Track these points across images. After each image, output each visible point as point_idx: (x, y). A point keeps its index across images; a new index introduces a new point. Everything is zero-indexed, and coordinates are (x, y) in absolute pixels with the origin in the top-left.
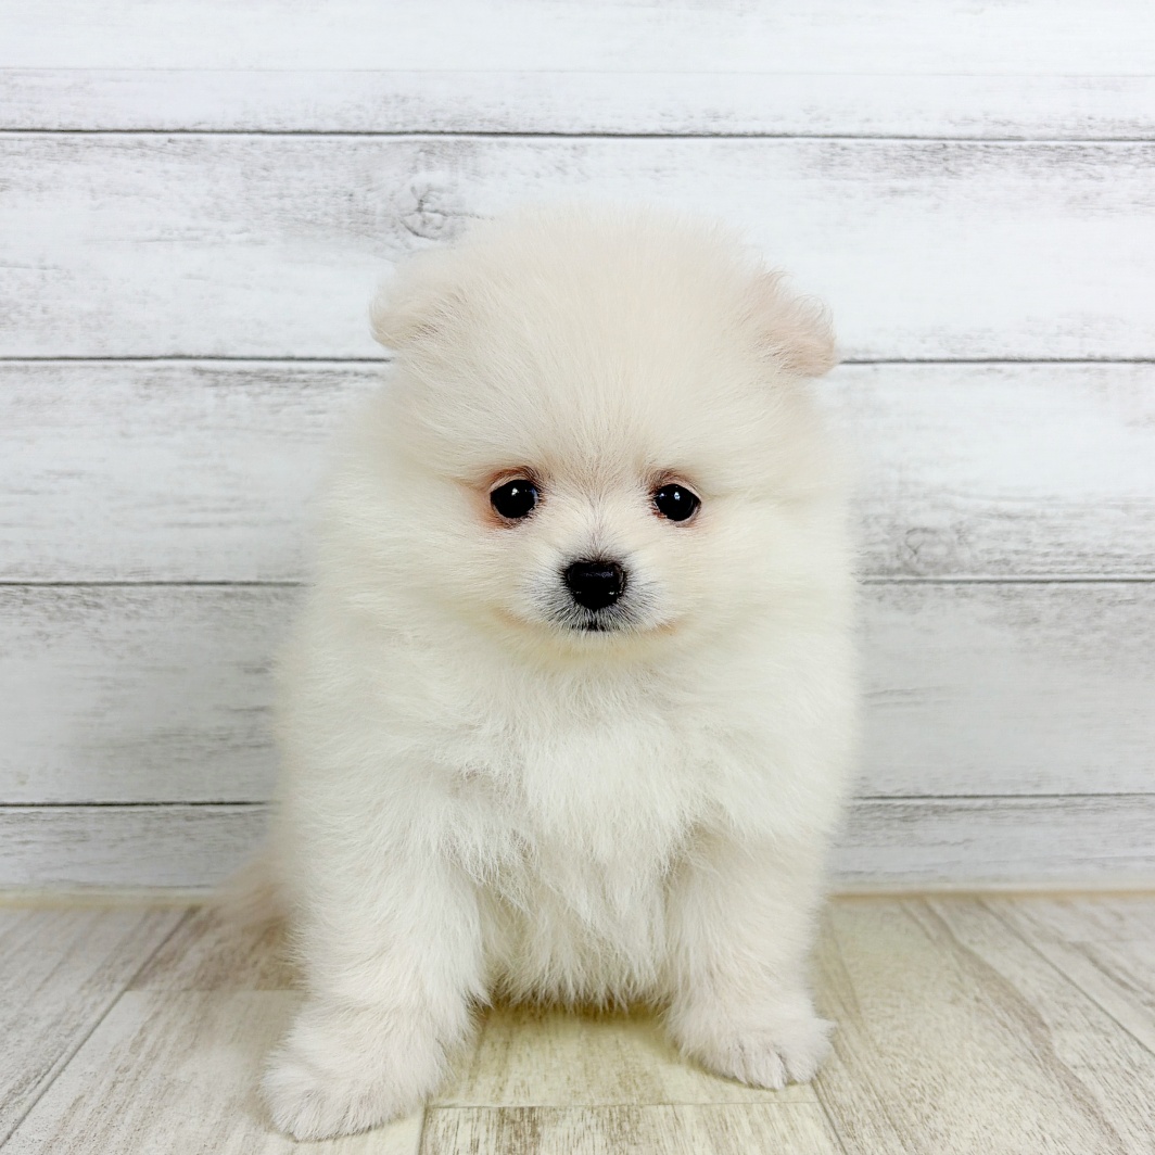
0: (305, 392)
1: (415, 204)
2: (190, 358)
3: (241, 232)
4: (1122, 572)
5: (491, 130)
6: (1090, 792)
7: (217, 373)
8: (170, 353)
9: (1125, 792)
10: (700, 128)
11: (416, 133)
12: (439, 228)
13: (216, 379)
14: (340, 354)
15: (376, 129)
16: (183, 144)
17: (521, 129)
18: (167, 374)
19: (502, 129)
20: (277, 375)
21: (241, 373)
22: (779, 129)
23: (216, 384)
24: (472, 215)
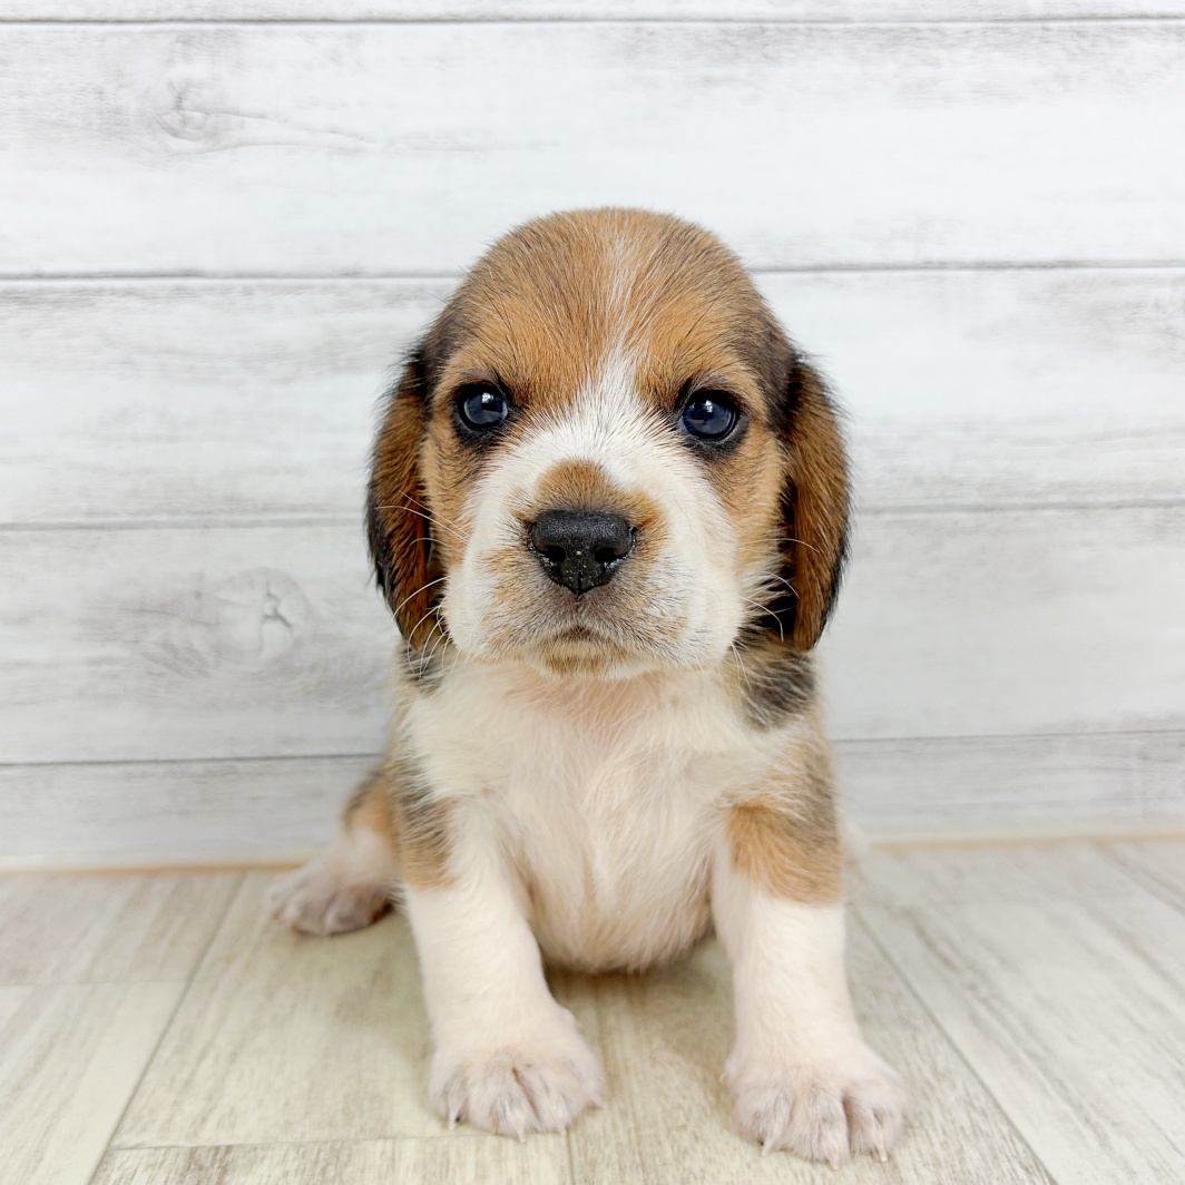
0: (57, 314)
5: (255, 17)
11: (171, 20)
12: (201, 127)
15: (125, 16)
17: (291, 14)
19: (267, 16)
22: (578, 12)
24: (237, 113)
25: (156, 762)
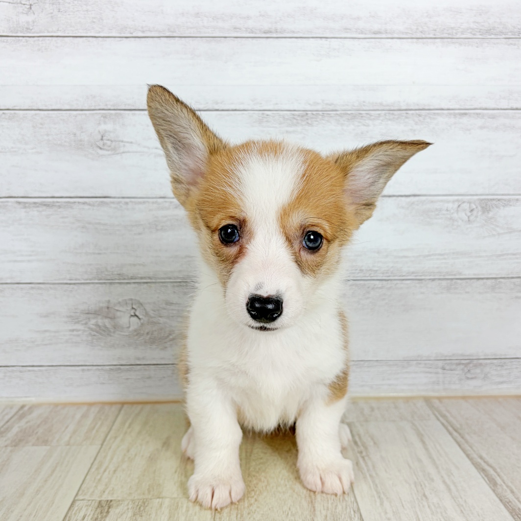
0: (59, 210)
1: (100, 137)
2: (15, 197)
3: (32, 149)
4: (377, 276)
5: (129, 108)
6: (366, 359)
7: (25, 203)
8: (7, 195)
9: (380, 359)
10: (210, 107)
11: (100, 110)
12: (110, 146)
13: (25, 206)
14: (72, 195)
15: (84, 108)
16: (9, 115)
18: (6, 204)
19: (133, 108)
20: (49, 204)
21: (35, 203)
22: (242, 107)
23: (25, 207)
24: (122, 141)
25: (93, 366)
